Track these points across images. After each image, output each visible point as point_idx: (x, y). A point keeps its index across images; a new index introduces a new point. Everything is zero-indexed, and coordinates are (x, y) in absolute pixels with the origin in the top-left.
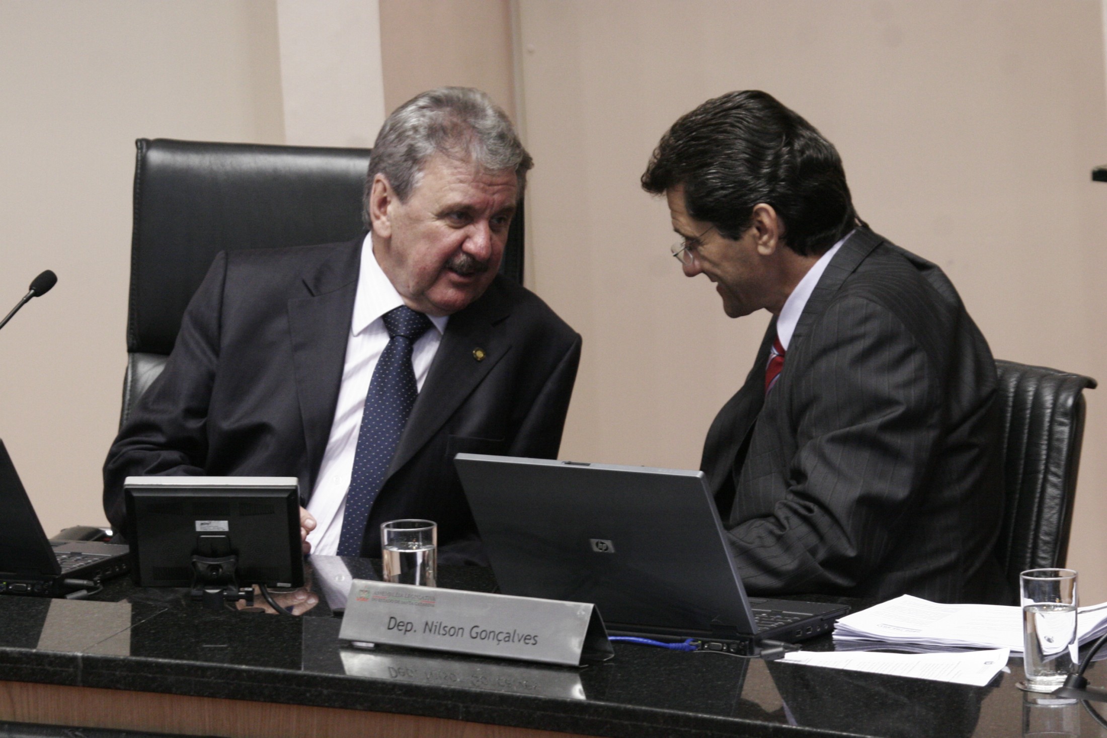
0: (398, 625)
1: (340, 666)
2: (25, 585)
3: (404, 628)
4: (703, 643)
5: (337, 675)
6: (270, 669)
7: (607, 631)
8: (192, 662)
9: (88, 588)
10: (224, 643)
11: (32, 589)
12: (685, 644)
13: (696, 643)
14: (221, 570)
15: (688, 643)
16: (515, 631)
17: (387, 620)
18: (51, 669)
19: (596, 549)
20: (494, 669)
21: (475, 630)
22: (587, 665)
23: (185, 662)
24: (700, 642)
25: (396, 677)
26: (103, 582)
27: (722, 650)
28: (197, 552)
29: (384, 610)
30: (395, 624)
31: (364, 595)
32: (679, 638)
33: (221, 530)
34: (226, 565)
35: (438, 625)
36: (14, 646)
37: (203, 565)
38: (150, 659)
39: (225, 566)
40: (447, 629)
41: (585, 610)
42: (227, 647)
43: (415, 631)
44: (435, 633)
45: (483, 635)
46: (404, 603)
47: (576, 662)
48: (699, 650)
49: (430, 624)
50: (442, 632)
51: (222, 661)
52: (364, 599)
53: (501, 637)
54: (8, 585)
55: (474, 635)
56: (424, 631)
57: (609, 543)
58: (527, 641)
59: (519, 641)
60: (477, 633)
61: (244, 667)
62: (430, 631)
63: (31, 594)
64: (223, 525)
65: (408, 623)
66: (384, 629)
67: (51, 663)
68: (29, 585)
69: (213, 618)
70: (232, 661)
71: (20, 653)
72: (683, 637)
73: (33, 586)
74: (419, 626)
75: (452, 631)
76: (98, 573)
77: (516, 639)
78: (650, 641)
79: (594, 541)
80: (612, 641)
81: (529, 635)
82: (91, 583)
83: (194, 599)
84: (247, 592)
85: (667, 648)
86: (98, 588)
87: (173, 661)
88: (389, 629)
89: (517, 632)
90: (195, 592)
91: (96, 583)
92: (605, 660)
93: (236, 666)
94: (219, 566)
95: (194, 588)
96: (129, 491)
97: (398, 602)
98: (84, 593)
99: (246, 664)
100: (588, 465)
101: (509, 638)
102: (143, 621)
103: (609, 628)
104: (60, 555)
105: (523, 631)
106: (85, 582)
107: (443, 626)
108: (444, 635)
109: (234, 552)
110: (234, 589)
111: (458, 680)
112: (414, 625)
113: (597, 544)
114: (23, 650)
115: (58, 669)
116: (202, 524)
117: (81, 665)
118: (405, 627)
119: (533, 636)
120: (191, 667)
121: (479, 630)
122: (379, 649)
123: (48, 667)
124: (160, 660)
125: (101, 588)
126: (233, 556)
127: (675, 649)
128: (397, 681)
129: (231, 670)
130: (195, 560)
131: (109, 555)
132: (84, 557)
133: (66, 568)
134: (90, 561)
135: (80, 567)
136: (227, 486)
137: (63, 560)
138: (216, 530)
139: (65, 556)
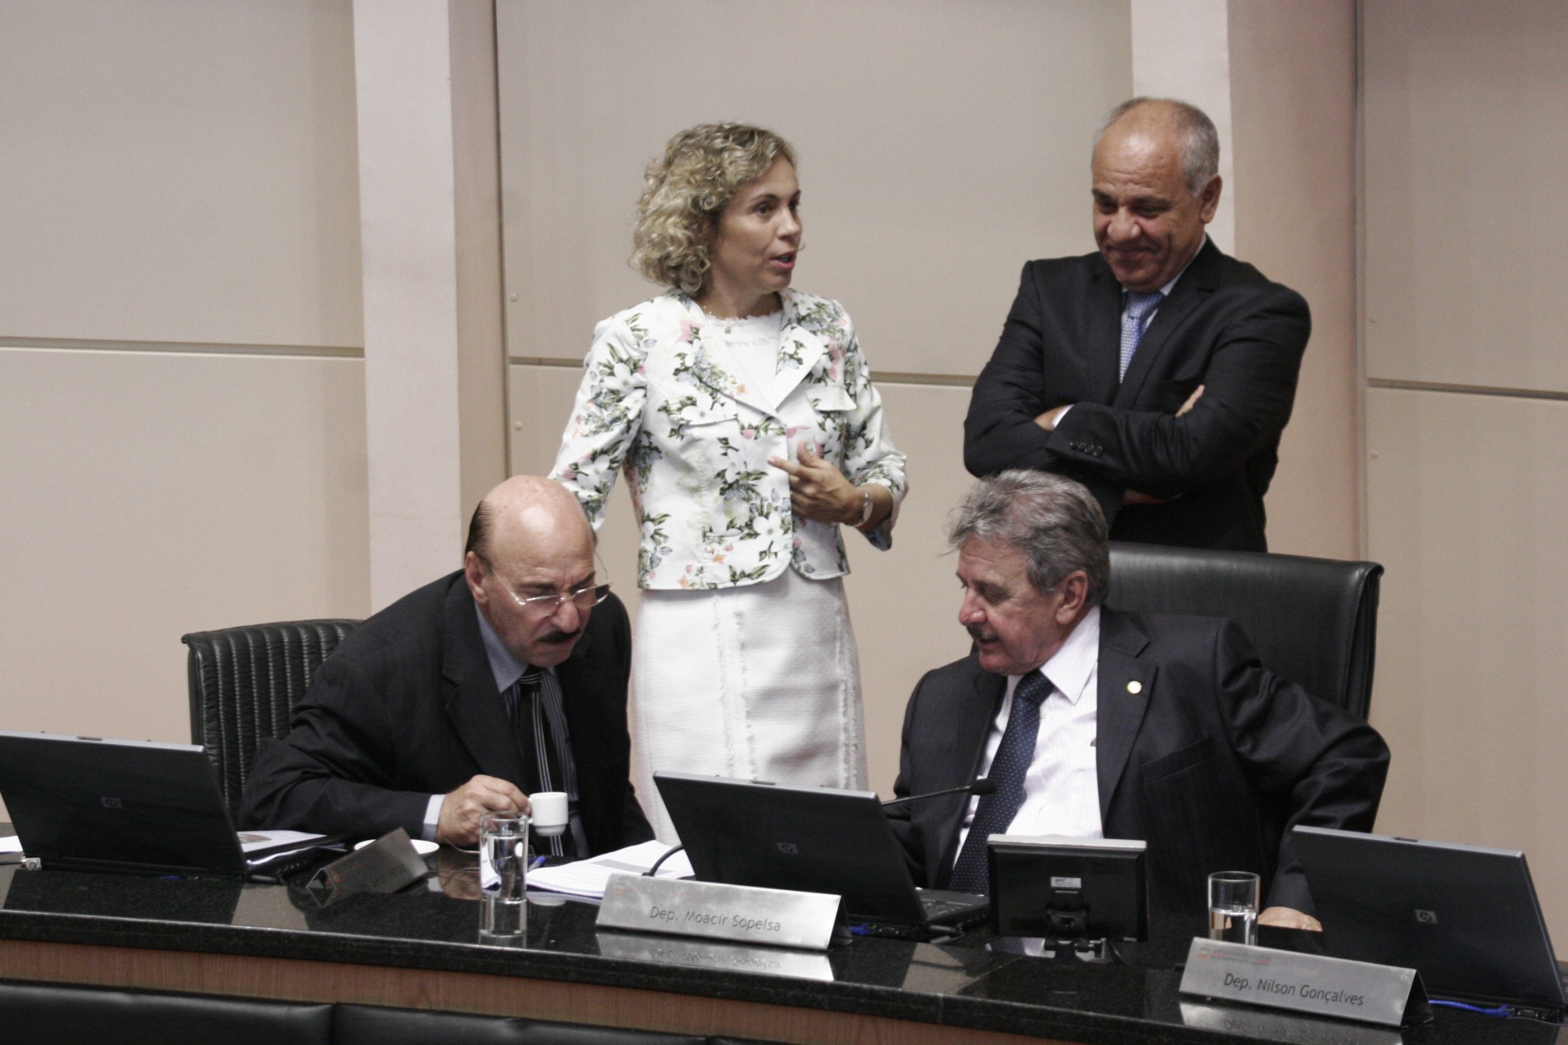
0: (1234, 981)
1: (1178, 1016)
2: (893, 929)
3: (1239, 985)
4: (1517, 1010)
5: (1177, 1025)
6: (1115, 1017)
7: (1427, 995)
8: (1043, 1007)
9: (951, 935)
10: (1073, 990)
11: (900, 933)
12: (1500, 1010)
13: (1510, 1010)
14: (1072, 924)
15: (1503, 1009)
16: (1342, 992)
17: (1224, 976)
18: (914, 1007)
19: (1420, 919)
20: (1322, 1025)
21: (1305, 989)
22: (1407, 1026)
23: (1037, 1006)
24: (1513, 1009)
25: (1231, 1029)
26: (966, 929)
27: (1534, 1017)
28: (1051, 906)
29: (1221, 967)
30: (1231, 980)
31: (1204, 952)
32: (1494, 1004)
33: (1074, 886)
34: (1078, 919)
35: (1272, 983)
36: (882, 985)
37: (1056, 917)
38: (1006, 1003)
39: (1076, 920)
40: (1280, 987)
41: (1409, 975)
42: (1076, 995)
43: (1250, 988)
44: (1268, 990)
45: (1313, 994)
46: (1240, 961)
47: (1397, 1022)
48: (1513, 1016)
49: (1264, 981)
50: (1275, 989)
51: (1071, 1008)
52: (1204, 956)
53: (1329, 996)
54: (878, 928)
55: (1304, 993)
56: (1259, 988)
57: (1432, 914)
58: (1354, 1001)
59: (1346, 1001)
60: (1307, 992)
61: (1091, 1013)
62: (1264, 988)
63: (899, 938)
64: (1076, 882)
65: (1243, 980)
66: (1221, 984)
67: (915, 1002)
68: (898, 929)
69: (1064, 967)
70: (1079, 1008)
71: (887, 992)
72: (1499, 1004)
73: (901, 931)
74: (1253, 982)
75: (1284, 990)
76: (960, 921)
77: (1343, 999)
78: (1467, 1007)
79: (1418, 912)
80: (1433, 1005)
81: (1355, 996)
82: (953, 930)
84: (1095, 944)
85: (1483, 1014)
86: (960, 935)
87: (1026, 1005)
88: (1226, 984)
89: (1344, 992)
91: (958, 929)
92: (1425, 1022)
93: (1084, 1013)
94: (1071, 920)
96: (991, 848)
97: (1235, 960)
98: (947, 938)
99: (1094, 1011)
100: (1416, 841)
101: (1336, 998)
102: (1000, 967)
103: (1428, 992)
104: (926, 903)
105: (1350, 991)
106: (948, 929)
107: (1275, 984)
108: (1276, 992)
109: (1086, 908)
110: (1084, 941)
111: (1288, 1034)
112: (1249, 980)
113: (1421, 915)
114: (890, 989)
115: (922, 1007)
116: (1057, 880)
117: (942, 1004)
118: (1241, 983)
119: (1359, 996)
120: (1043, 1011)
121: (1309, 989)
122: (1215, 1002)
123: (912, 1006)
124: (1015, 1004)
125: (963, 934)
126: (1084, 911)
127: (1489, 1015)
128: (1232, 1033)
129: (1078, 1017)
130: (1049, 913)
131: (970, 905)
132: (948, 905)
133: (931, 915)
134: (953, 910)
135: (943, 914)
136: (1081, 846)
137: (928, 907)
138: (1069, 886)
139: (930, 904)
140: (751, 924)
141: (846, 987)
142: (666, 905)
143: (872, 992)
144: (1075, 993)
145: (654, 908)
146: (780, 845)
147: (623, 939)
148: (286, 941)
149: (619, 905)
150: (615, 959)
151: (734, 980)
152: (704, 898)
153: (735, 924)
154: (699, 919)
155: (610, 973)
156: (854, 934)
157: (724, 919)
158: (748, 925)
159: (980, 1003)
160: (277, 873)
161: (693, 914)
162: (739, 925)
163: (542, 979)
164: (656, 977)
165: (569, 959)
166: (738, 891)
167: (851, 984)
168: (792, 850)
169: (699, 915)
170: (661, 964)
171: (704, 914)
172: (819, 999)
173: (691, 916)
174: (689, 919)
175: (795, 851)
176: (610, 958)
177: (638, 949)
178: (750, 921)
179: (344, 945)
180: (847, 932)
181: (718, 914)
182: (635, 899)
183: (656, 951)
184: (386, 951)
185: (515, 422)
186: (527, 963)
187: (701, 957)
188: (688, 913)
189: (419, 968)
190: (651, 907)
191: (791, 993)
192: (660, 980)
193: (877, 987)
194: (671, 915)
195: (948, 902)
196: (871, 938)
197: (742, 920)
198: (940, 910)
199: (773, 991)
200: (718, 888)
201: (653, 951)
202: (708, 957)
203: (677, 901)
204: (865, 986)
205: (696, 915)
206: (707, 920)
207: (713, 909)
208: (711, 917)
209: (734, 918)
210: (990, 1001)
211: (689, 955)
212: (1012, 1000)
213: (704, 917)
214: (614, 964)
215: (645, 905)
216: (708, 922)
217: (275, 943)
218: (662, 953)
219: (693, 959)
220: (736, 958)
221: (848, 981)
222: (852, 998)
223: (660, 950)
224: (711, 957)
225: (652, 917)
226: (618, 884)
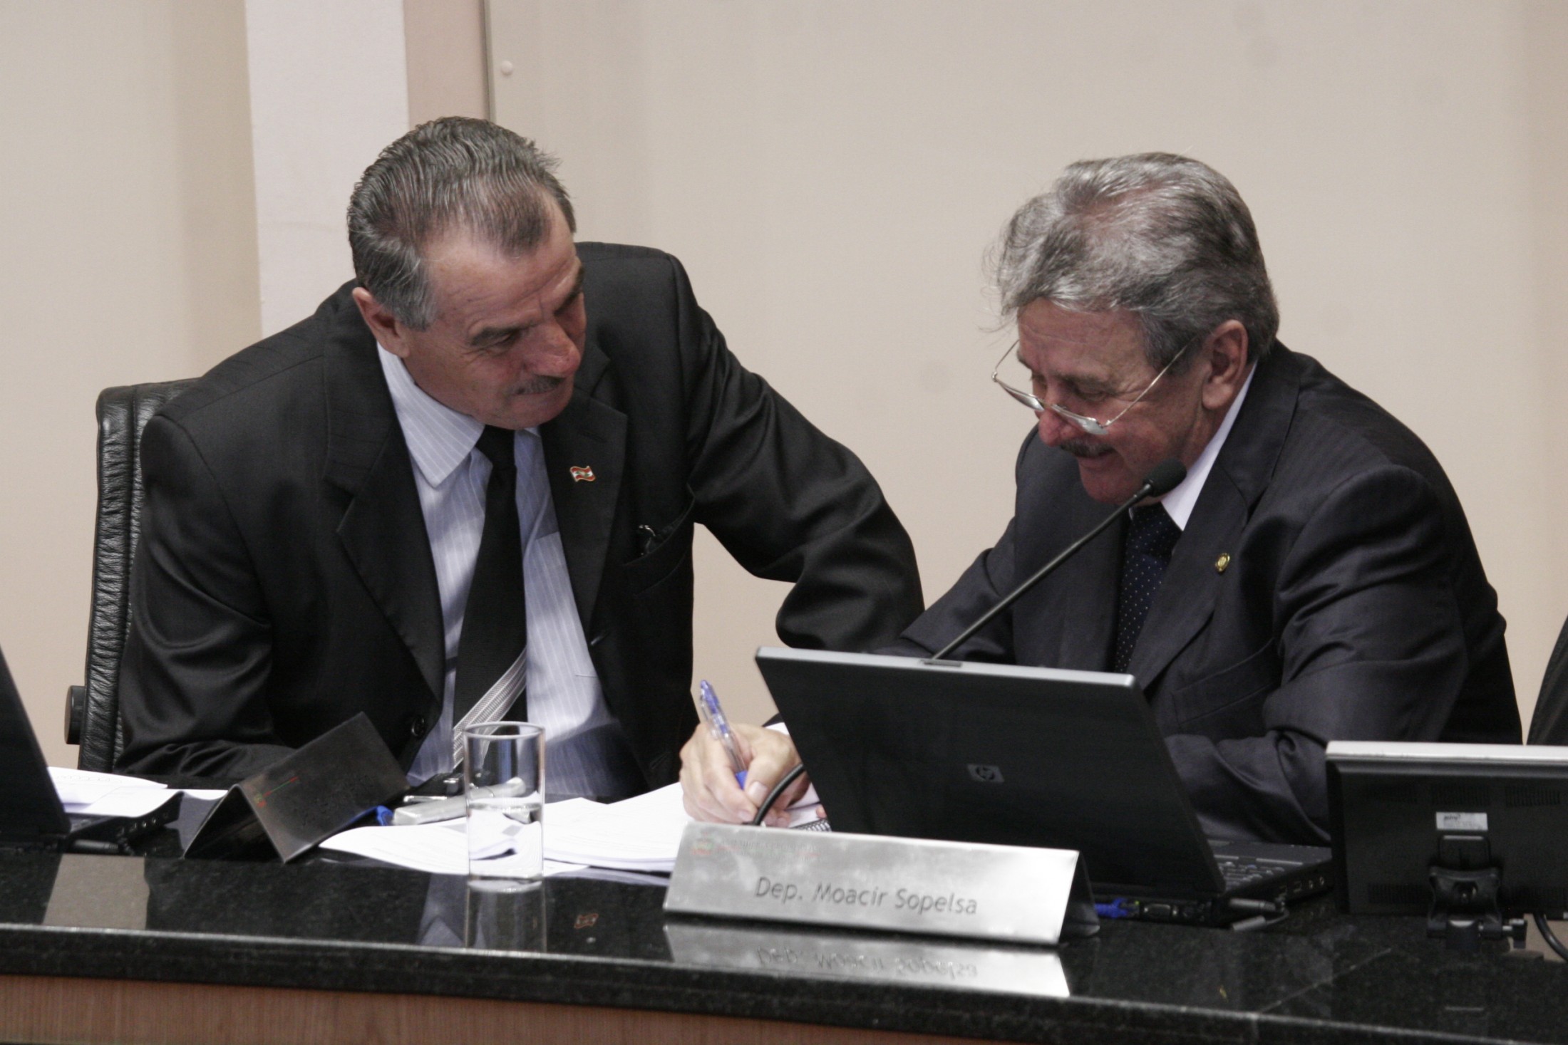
2: (1168, 907)
8: (1429, 1034)
9: (1267, 915)
10: (1478, 1005)
11: (1180, 913)
14: (1474, 891)
18: (1208, 1038)
23: (1418, 1033)
26: (1291, 904)
28: (1437, 861)
33: (1476, 828)
34: (1483, 883)
36: (1152, 1000)
37: (1447, 881)
38: (1365, 1027)
39: (1481, 886)
42: (1484, 1013)
51: (1478, 1034)
54: (1142, 906)
61: (1511, 1043)
63: (1179, 921)
64: (1479, 821)
67: (1209, 1029)
68: (1176, 907)
69: (1462, 965)
70: (1490, 1035)
71: (1162, 1013)
73: (1181, 908)
76: (1281, 891)
82: (1271, 907)
83: (1432, 934)
84: (1515, 927)
86: (1282, 914)
87: (1400, 1032)
90: (1434, 924)
91: (1278, 906)
93: (1499, 1042)
94: (1473, 885)
95: (1432, 917)
98: (1260, 921)
99: (1516, 1038)
102: (1353, 967)
104: (1224, 861)
106: (1262, 905)
109: (1496, 863)
110: (1496, 921)
114: (1167, 1008)
115: (1221, 1038)
116: (1446, 818)
117: (1256, 1032)
120: (1428, 1041)
123: (1204, 1036)
124: (1380, 1029)
125: (1287, 915)
126: (1494, 869)
130: (1434, 874)
131: (1300, 864)
132: (1259, 865)
133: (1232, 882)
134: (1268, 872)
135: (1254, 880)
136: (1487, 759)
137: (1226, 869)
138: (1468, 828)
139: (1229, 863)
140: (927, 903)
141: (1093, 1007)
142: (782, 874)
143: (1137, 1016)
144: (1479, 1009)
145: (761, 879)
146: (972, 768)
147: (710, 932)
148: (138, 951)
149: (702, 875)
150: (698, 968)
151: (901, 999)
152: (844, 861)
153: (899, 903)
154: (838, 896)
155: (689, 991)
156: (1102, 916)
157: (882, 896)
158: (921, 906)
159: (1322, 1028)
160: (119, 835)
161: (828, 889)
162: (906, 906)
163: (575, 1003)
164: (768, 997)
165: (620, 969)
166: (904, 846)
167: (1098, 1001)
168: (993, 777)
169: (838, 890)
170: (775, 975)
171: (846, 887)
172: (1046, 1028)
173: (825, 891)
174: (822, 897)
175: (999, 778)
176: (689, 966)
177: (737, 950)
178: (924, 898)
179: (237, 955)
180: (1091, 913)
181: (870, 887)
182: (729, 866)
183: (767, 952)
184: (309, 964)
185: (501, 62)
186: (549, 978)
187: (844, 962)
188: (820, 888)
189: (366, 991)
190: (756, 878)
191: (997, 1018)
192: (776, 1001)
193: (1144, 1006)
194: (791, 892)
195: (1260, 860)
196: (1131, 923)
197: (911, 897)
198: (1248, 872)
199: (967, 1016)
200: (869, 843)
201: (761, 952)
202: (855, 961)
203: (801, 867)
204: (1124, 1004)
205: (832, 890)
206: (853, 897)
207: (861, 878)
208: (858, 893)
209: (899, 893)
210: (1339, 1025)
211: (823, 957)
212: (1376, 1022)
213: (846, 894)
214: (695, 977)
215: (747, 875)
216: (853, 902)
217: (119, 954)
218: (776, 957)
219: (829, 965)
220: (902, 961)
221: (1094, 995)
222: (1103, 1025)
223: (773, 951)
224: (861, 962)
225: (758, 895)
226: (700, 840)
